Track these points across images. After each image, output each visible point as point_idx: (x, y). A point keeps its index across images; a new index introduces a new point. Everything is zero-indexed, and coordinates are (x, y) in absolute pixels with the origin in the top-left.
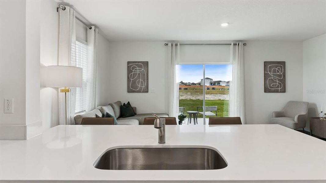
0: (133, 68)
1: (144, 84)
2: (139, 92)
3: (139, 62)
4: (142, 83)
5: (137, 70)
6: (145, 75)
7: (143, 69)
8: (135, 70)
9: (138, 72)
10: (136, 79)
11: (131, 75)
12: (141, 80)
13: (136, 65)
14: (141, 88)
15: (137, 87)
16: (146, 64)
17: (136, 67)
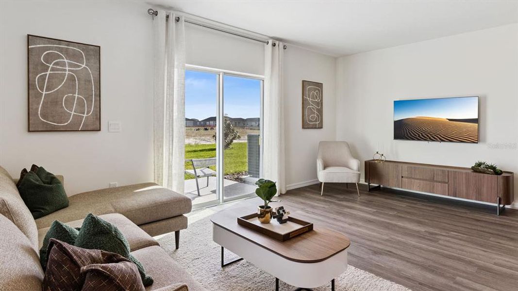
0: (49, 58)
1: (89, 107)
2: (71, 129)
3: (69, 43)
4: (80, 103)
5: (64, 64)
6: (90, 81)
7: (84, 66)
8: (57, 64)
9: (67, 73)
10: (61, 92)
11: (43, 78)
12: (76, 95)
13: (61, 50)
14: (78, 119)
15: (64, 116)
16: (94, 52)
17: (59, 57)
